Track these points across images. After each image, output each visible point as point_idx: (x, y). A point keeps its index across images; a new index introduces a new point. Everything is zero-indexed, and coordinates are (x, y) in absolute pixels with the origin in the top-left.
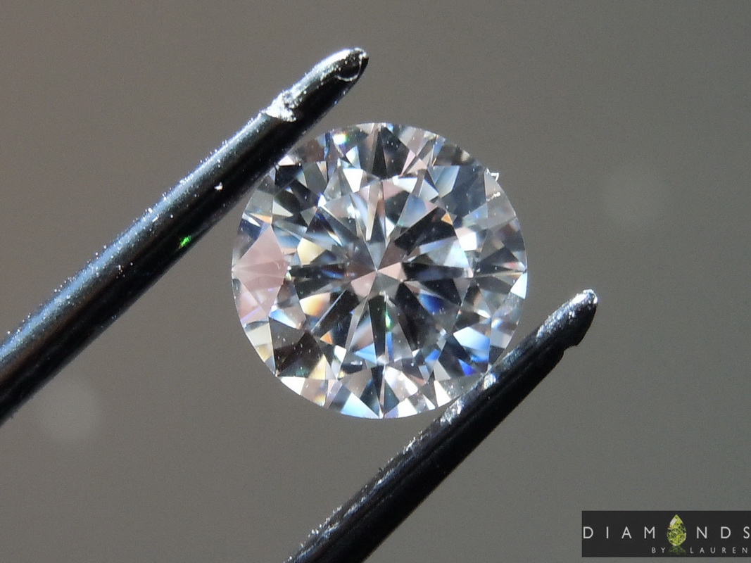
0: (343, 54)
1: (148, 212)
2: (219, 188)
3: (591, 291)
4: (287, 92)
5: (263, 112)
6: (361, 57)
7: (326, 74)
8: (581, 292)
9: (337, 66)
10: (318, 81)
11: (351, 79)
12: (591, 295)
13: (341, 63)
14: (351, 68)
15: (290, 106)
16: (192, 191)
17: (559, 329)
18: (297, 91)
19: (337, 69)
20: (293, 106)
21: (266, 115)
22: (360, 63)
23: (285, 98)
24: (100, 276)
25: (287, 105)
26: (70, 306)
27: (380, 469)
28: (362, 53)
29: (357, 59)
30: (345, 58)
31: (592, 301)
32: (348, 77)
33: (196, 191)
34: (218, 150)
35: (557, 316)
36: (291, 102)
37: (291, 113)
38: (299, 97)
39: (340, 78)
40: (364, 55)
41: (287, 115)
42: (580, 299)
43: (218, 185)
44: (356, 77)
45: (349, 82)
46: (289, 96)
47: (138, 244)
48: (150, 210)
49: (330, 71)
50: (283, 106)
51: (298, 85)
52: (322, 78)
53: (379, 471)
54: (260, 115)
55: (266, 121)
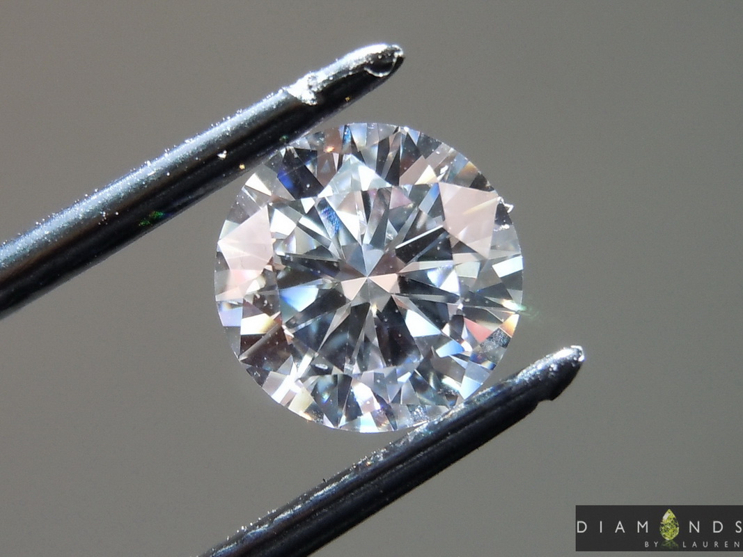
0: (379, 48)
1: (146, 165)
2: (223, 156)
3: (580, 348)
4: (313, 74)
5: (284, 88)
6: (396, 55)
7: (357, 64)
8: (568, 346)
9: (370, 59)
10: (347, 70)
11: (381, 75)
12: (579, 351)
13: (375, 56)
14: (384, 63)
15: (313, 89)
16: (195, 154)
17: (537, 380)
18: (323, 75)
19: (369, 62)
20: (316, 90)
21: (286, 93)
22: (395, 61)
23: (310, 80)
24: (83, 219)
25: (310, 87)
26: (47, 242)
27: (324, 480)
28: (399, 51)
29: (392, 56)
30: (380, 52)
31: (578, 358)
32: (378, 72)
33: (198, 154)
34: (231, 117)
35: (539, 366)
36: (315, 84)
37: (312, 96)
38: (324, 82)
39: (370, 72)
40: (401, 54)
41: (308, 98)
42: (565, 353)
43: (222, 152)
44: (386, 74)
45: (379, 77)
46: (314, 78)
47: (129, 195)
48: (148, 162)
49: (361, 63)
50: (307, 87)
51: (327, 69)
52: (351, 68)
53: (322, 482)
54: (280, 91)
55: (286, 99)
